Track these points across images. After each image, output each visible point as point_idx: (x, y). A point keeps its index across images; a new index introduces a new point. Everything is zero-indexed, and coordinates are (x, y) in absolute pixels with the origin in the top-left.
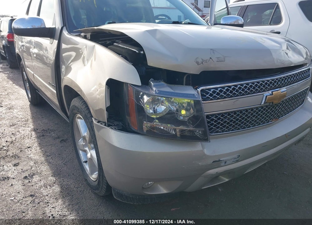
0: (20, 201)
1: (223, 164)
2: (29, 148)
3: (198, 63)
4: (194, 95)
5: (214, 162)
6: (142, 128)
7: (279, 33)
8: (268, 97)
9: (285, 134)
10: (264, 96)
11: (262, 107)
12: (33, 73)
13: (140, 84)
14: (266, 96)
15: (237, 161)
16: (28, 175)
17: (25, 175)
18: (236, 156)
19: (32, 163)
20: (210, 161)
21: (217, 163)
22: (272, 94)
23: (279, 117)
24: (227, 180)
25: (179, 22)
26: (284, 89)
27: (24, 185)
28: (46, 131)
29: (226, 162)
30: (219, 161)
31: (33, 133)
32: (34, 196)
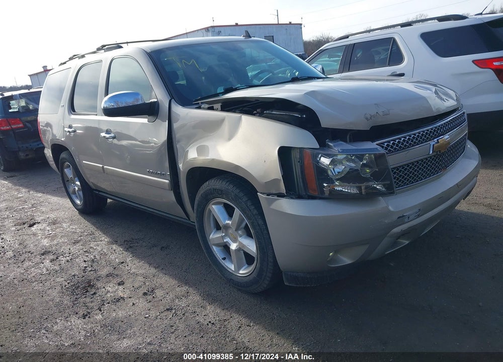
0: (159, 317)
1: (406, 220)
2: (122, 263)
3: (367, 119)
4: (377, 148)
5: (399, 218)
6: (323, 192)
7: (402, 75)
8: (435, 145)
9: (457, 184)
10: (430, 145)
11: (431, 157)
12: (101, 166)
13: (319, 147)
14: (433, 145)
15: (419, 216)
16: (146, 291)
17: (143, 292)
18: (417, 210)
19: (141, 279)
20: (395, 218)
21: (401, 219)
22: (438, 142)
23: (446, 167)
24: (407, 242)
25: (299, 77)
26: (446, 137)
27: (150, 302)
28: (130, 241)
29: (409, 218)
30: (403, 216)
31: (114, 247)
32: (172, 309)
